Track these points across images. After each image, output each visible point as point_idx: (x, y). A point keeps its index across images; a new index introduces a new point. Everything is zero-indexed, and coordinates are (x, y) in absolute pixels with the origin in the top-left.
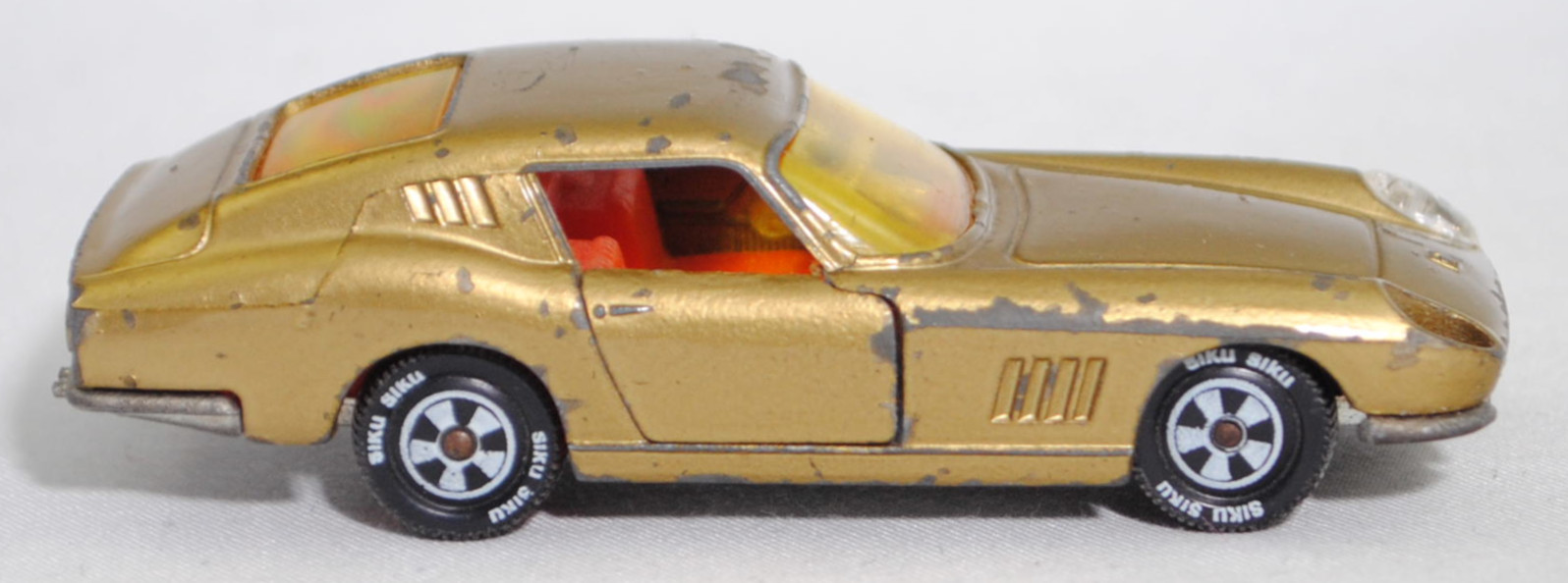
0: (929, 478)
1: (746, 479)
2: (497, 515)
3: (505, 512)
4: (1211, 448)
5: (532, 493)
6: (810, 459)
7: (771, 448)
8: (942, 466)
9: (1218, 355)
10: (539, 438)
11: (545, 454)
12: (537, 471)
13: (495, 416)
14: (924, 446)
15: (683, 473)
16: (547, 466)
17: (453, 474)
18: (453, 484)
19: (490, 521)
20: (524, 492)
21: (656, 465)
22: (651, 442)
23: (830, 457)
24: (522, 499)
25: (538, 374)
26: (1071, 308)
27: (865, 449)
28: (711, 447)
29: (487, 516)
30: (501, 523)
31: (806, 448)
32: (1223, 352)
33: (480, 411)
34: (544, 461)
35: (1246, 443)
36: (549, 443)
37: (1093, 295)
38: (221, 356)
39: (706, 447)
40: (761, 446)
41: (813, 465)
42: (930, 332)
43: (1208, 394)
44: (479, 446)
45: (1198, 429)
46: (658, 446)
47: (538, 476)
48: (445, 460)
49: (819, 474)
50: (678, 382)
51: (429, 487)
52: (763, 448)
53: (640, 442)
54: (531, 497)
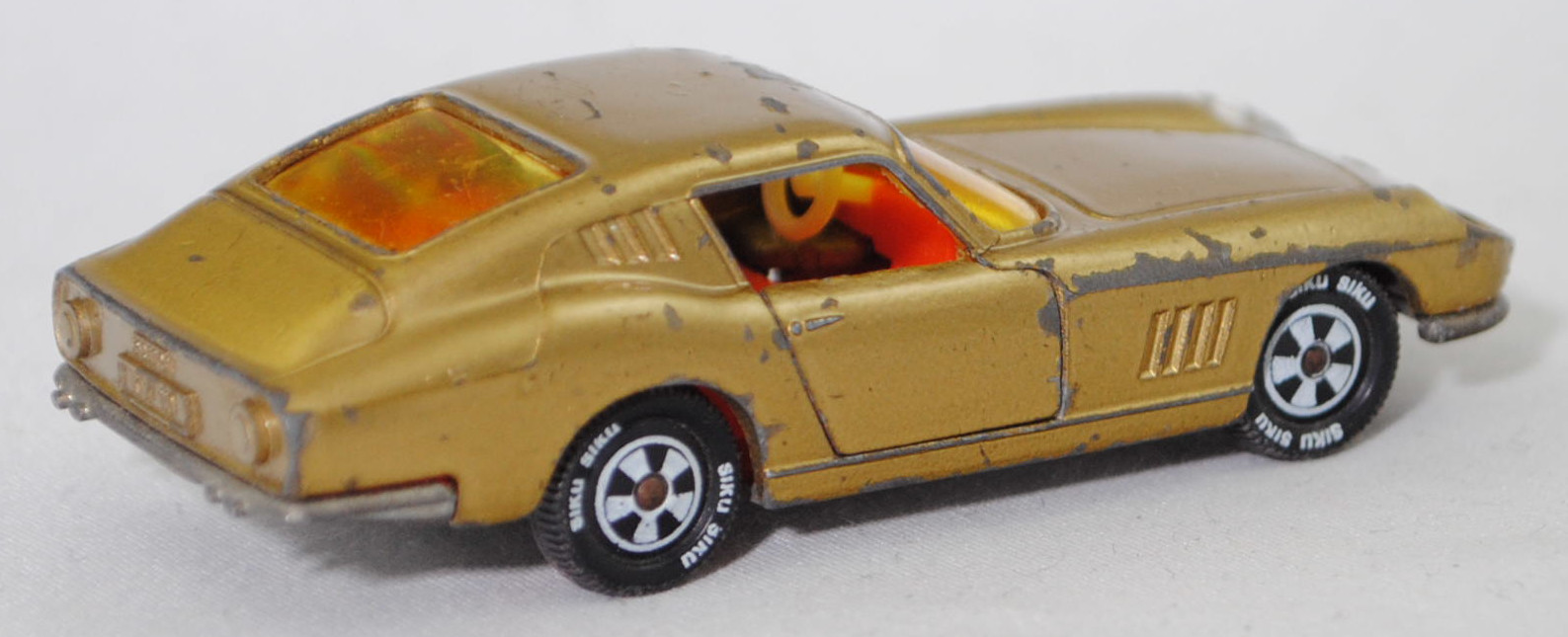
0: (1083, 446)
1: (921, 478)
2: (689, 559)
3: (697, 554)
4: (1302, 376)
5: (721, 529)
6: (981, 446)
7: (950, 441)
8: (1093, 432)
9: (1315, 281)
10: (725, 470)
11: (732, 486)
12: (725, 505)
13: (683, 455)
14: (1084, 414)
15: (867, 484)
16: (733, 498)
17: (647, 525)
18: (647, 537)
19: (683, 566)
20: (713, 529)
21: (844, 479)
22: (842, 455)
23: (999, 441)
24: (712, 538)
25: (742, 403)
26: (1201, 252)
27: (1032, 428)
28: (898, 451)
29: (680, 561)
30: (694, 566)
31: (980, 436)
32: (1319, 278)
33: (671, 454)
34: (731, 493)
35: (1330, 366)
36: (735, 474)
37: (1214, 237)
38: (444, 438)
39: (892, 451)
40: (942, 442)
41: (982, 452)
42: (1090, 299)
43: (1302, 323)
44: (671, 490)
45: (1292, 357)
46: (849, 458)
47: (725, 510)
48: (640, 513)
49: (988, 462)
50: (870, 389)
51: (624, 544)
52: (942, 443)
53: (830, 459)
54: (720, 534)
